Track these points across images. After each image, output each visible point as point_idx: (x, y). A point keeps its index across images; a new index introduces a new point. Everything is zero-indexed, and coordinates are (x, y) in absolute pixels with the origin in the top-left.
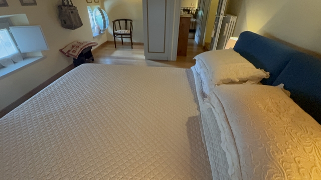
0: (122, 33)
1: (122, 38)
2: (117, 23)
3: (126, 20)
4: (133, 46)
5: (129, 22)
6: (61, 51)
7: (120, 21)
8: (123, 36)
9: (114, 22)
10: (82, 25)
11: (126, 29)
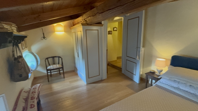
3: (53, 57)
4: (65, 75)
7: (49, 59)
8: (52, 71)
11: (54, 64)
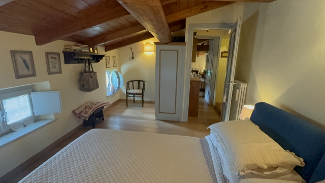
0: (134, 92)
1: (134, 97)
2: (131, 83)
3: (139, 81)
5: (142, 83)
6: (74, 112)
9: (128, 83)
10: (98, 87)
11: (139, 88)
